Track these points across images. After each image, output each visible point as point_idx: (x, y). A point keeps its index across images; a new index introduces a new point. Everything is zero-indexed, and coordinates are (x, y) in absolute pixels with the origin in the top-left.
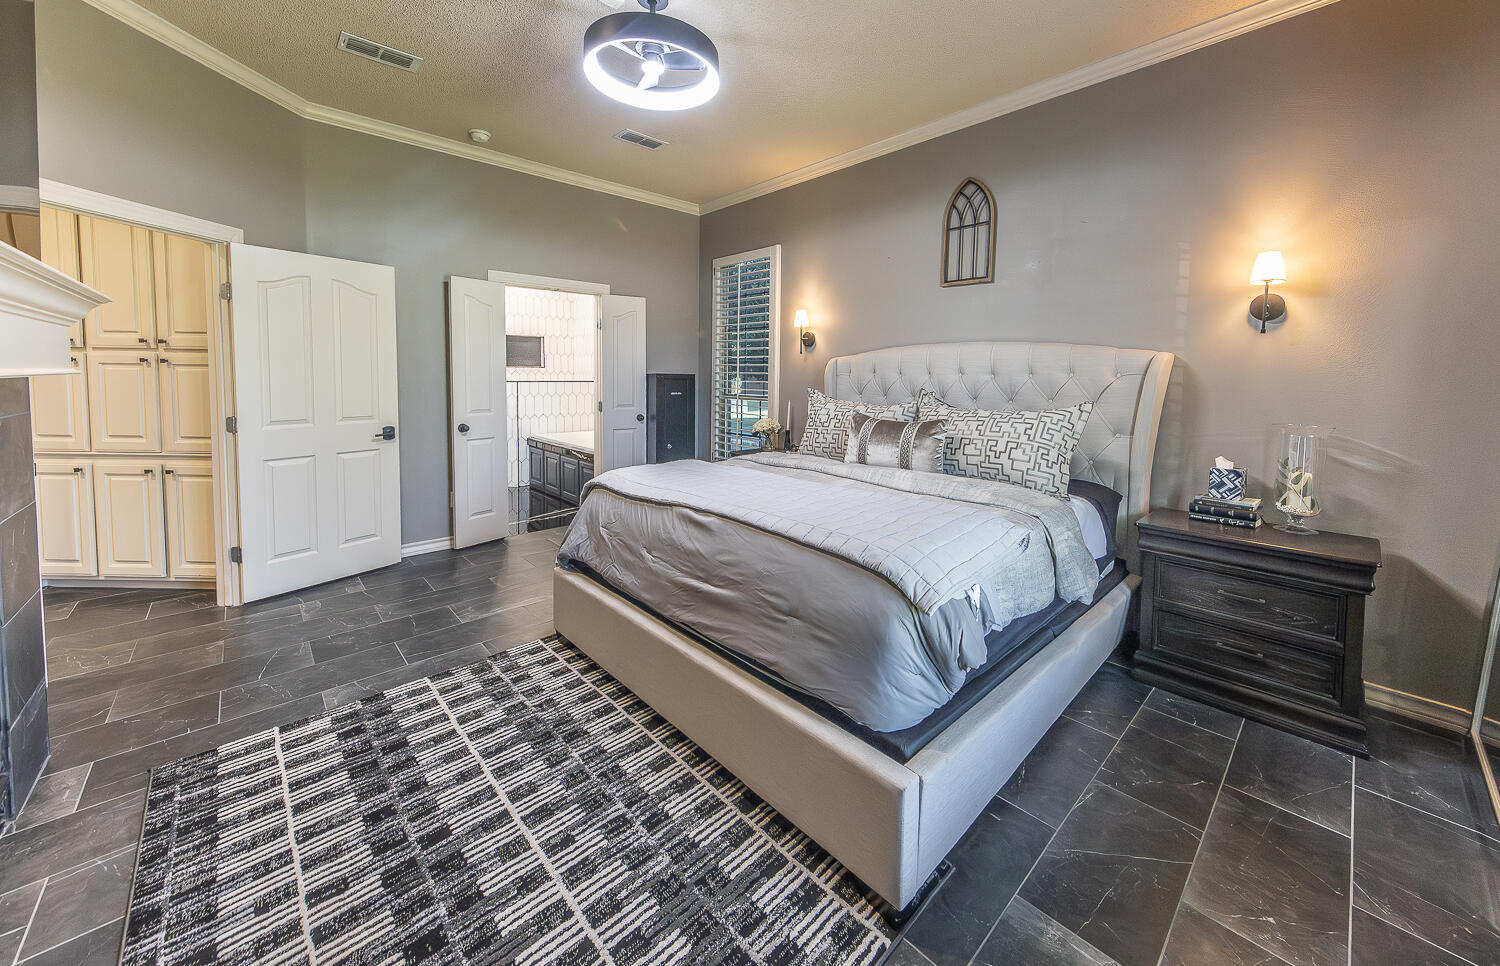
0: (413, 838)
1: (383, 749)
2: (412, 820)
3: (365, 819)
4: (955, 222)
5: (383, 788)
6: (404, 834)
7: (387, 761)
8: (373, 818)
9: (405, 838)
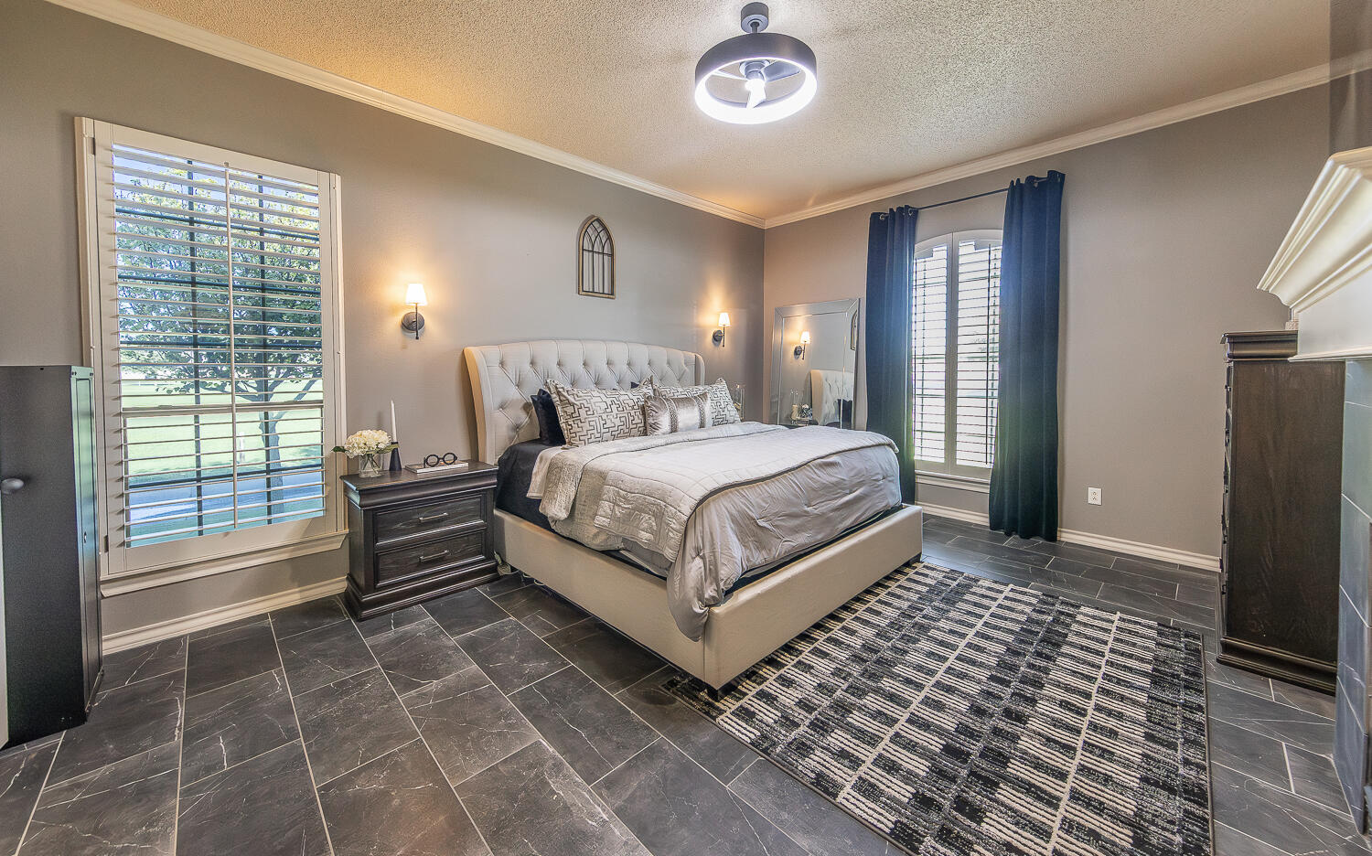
0: (1010, 691)
1: (965, 761)
2: (1001, 698)
3: (1026, 723)
4: (587, 246)
5: (996, 731)
6: (1012, 696)
7: (975, 748)
8: (1020, 718)
9: (1013, 694)
